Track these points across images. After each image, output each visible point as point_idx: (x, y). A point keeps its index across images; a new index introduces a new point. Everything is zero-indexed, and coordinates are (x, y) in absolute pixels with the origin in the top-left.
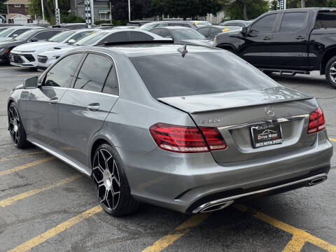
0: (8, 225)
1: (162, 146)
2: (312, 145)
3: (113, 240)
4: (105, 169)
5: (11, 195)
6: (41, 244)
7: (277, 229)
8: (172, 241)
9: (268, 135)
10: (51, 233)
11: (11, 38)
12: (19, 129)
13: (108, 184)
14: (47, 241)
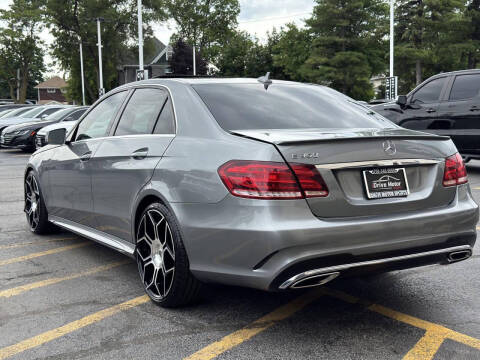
0: (11, 317)
1: (235, 192)
2: (450, 203)
3: (162, 335)
4: (153, 239)
5: (19, 284)
6: (57, 339)
7: (402, 323)
8: (249, 336)
9: (387, 183)
10: (73, 327)
11: (39, 119)
12: (38, 207)
13: (158, 261)
14: (66, 336)
